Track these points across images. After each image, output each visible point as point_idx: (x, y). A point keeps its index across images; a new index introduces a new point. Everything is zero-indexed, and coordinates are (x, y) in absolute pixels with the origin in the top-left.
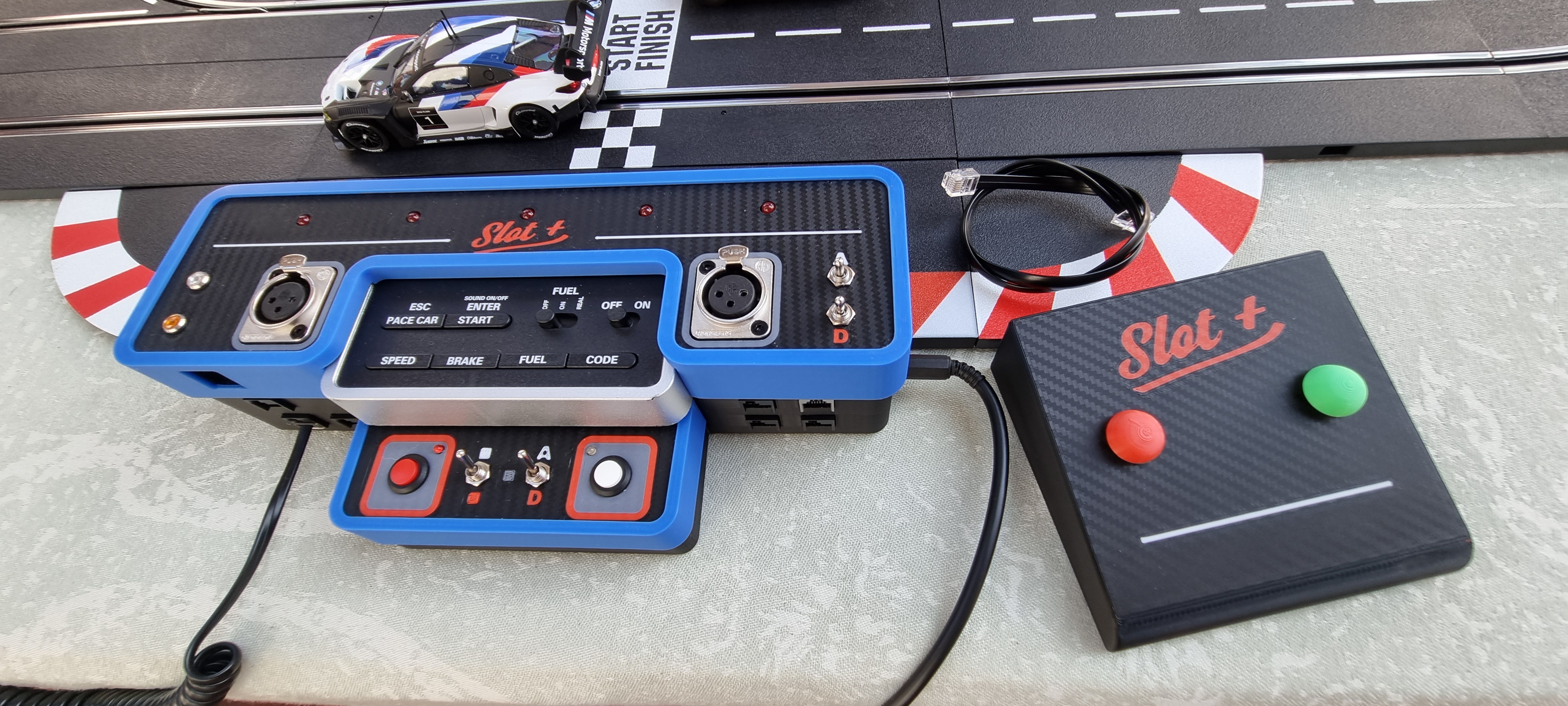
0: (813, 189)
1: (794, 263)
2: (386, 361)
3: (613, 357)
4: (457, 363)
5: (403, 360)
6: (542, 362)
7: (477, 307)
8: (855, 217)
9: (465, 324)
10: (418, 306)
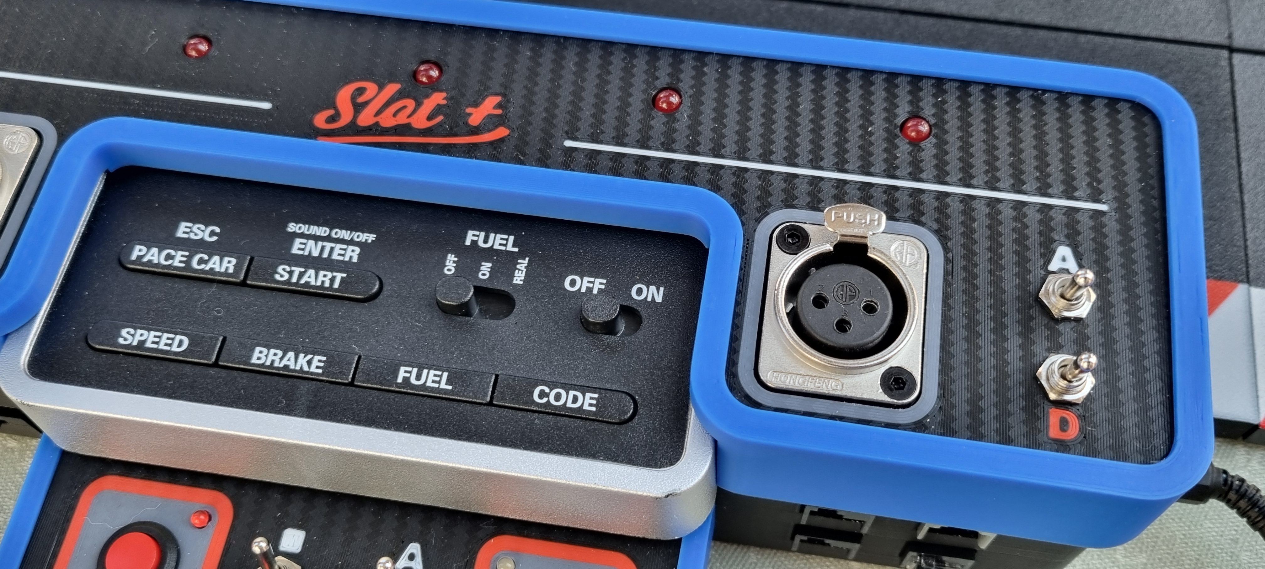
0: (1008, 104)
1: (969, 254)
2: (130, 338)
3: (588, 395)
4: (273, 362)
5: (164, 340)
6: (443, 386)
7: (313, 249)
8: (1093, 174)
9: (288, 282)
10: (195, 229)
